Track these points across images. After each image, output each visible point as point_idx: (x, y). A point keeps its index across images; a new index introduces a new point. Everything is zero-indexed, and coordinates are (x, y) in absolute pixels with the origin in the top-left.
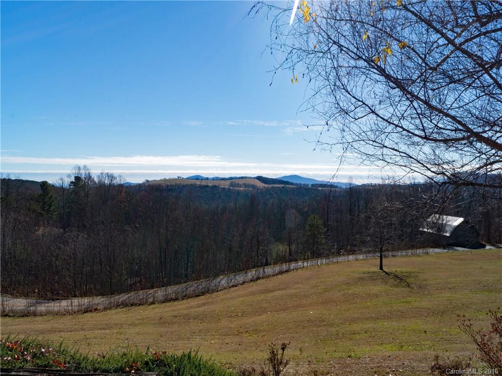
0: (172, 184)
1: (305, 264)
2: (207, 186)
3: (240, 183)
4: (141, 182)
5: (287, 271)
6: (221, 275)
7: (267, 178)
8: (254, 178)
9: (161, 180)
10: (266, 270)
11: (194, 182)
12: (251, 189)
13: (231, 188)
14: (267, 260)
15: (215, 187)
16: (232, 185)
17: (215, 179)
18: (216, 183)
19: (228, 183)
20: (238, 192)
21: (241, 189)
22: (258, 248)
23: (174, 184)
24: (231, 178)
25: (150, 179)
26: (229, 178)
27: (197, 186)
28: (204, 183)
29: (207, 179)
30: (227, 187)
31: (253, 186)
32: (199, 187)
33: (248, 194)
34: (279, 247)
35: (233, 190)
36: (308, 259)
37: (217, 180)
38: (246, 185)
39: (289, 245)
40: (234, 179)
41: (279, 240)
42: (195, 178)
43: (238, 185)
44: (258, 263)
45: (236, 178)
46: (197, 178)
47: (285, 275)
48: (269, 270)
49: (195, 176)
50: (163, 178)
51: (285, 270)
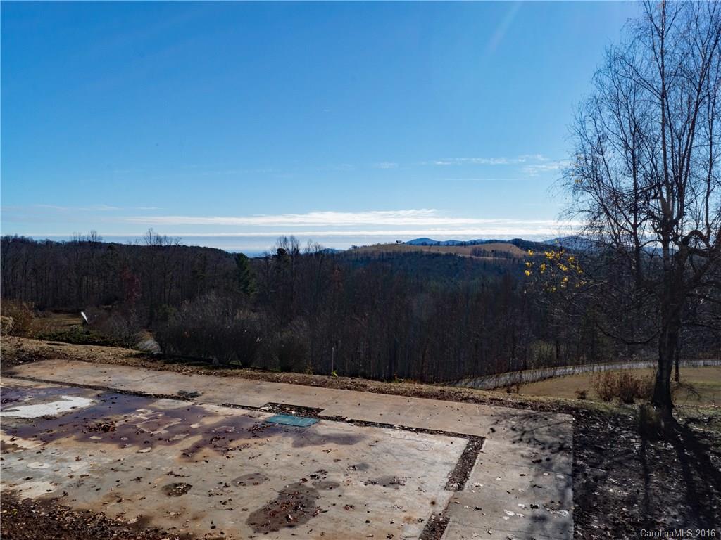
0: (388, 251)
1: (577, 370)
2: (438, 255)
3: (487, 250)
4: (346, 249)
5: (551, 377)
6: (466, 378)
7: (528, 242)
8: (509, 242)
9: (373, 246)
10: (523, 375)
11: (420, 248)
12: (504, 259)
13: (474, 257)
14: (525, 362)
15: (449, 256)
16: (476, 253)
17: (451, 244)
18: (452, 250)
19: (469, 249)
20: (485, 264)
21: (489, 258)
22: (514, 348)
23: (391, 251)
24: (474, 243)
25: (359, 244)
26: (471, 242)
27: (425, 254)
28: (433, 250)
29: (439, 243)
30: (467, 256)
31: (507, 255)
32: (427, 255)
33: (499, 266)
34: (542, 347)
35: (476, 260)
36: (583, 364)
37: (453, 245)
38: (495, 253)
39: (557, 344)
40: (478, 244)
41: (544, 337)
42: (421, 242)
43: (484, 253)
44: (513, 366)
45: (482, 242)
46: (424, 242)
47: (548, 382)
48: (527, 375)
49: (421, 239)
50: (376, 243)
51: (548, 375)
